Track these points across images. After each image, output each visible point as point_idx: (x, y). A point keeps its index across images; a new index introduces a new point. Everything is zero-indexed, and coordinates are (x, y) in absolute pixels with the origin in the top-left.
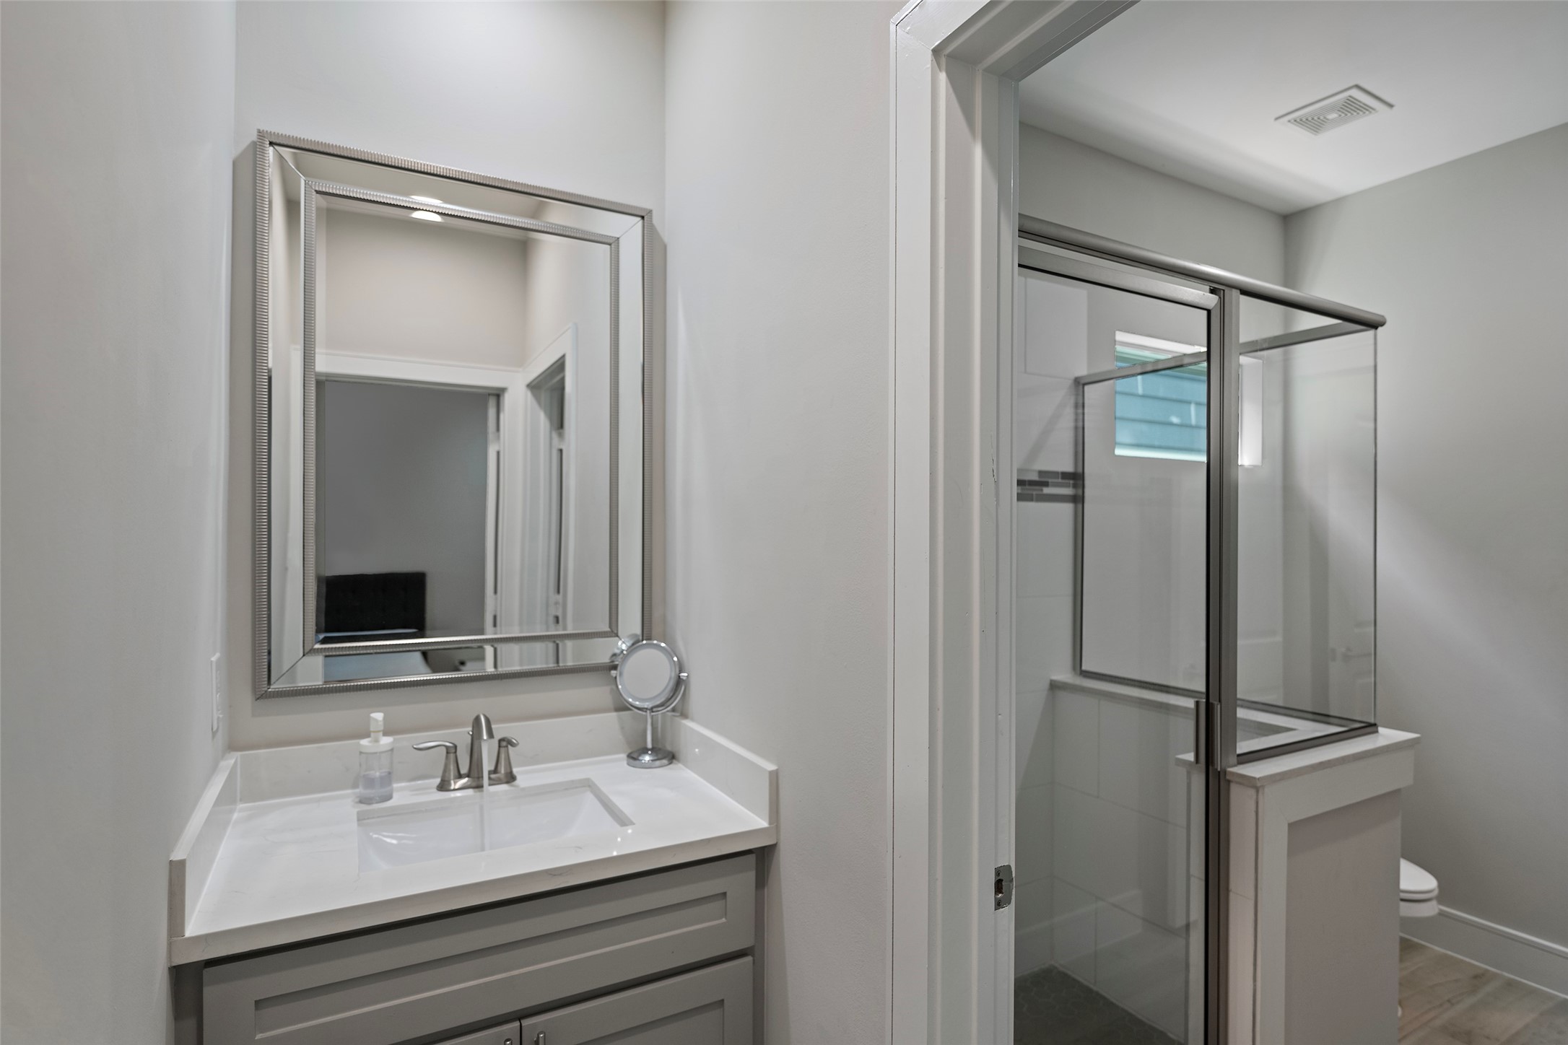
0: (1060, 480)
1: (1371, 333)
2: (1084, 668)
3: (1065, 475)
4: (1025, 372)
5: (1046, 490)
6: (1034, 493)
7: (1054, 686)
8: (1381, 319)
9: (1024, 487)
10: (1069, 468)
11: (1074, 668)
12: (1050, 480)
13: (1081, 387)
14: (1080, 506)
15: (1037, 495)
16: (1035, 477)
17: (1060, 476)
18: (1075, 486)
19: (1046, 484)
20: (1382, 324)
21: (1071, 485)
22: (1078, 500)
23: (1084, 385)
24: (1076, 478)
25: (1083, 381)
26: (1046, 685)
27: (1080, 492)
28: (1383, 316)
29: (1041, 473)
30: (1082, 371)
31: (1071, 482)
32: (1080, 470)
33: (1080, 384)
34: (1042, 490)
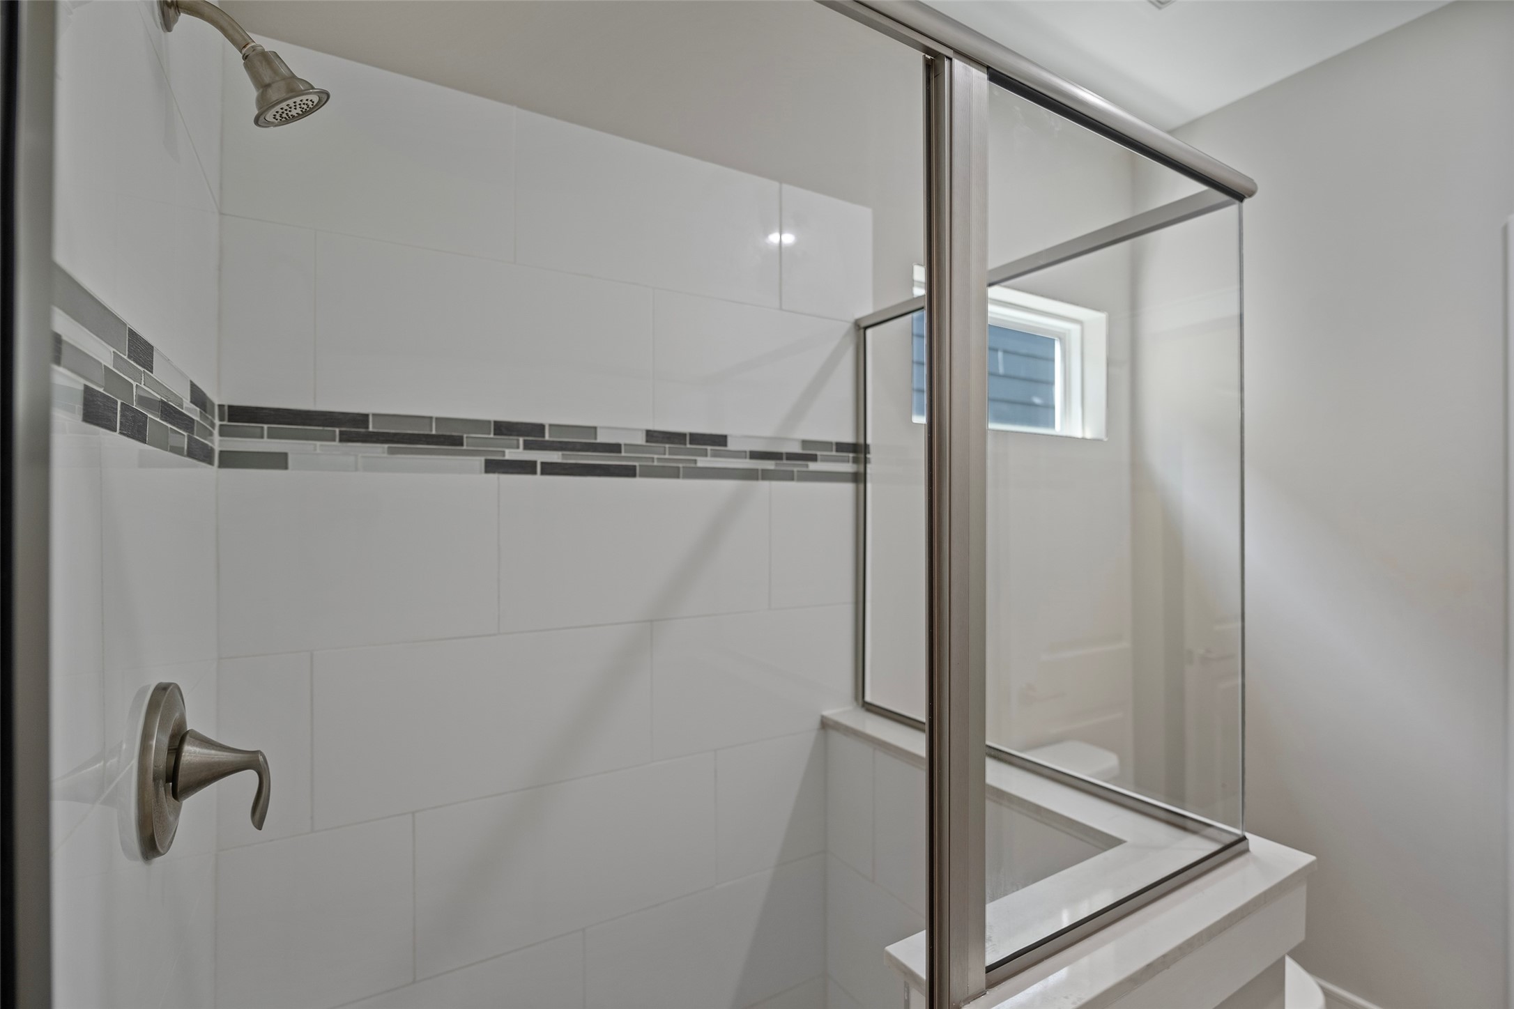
0: (834, 453)
1: (1233, 209)
2: (868, 698)
3: (841, 447)
4: (781, 309)
5: (813, 466)
6: (795, 469)
7: (826, 725)
8: (1248, 185)
9: (778, 462)
10: (848, 437)
11: (856, 699)
12: (819, 453)
13: (862, 331)
14: (862, 486)
15: (798, 471)
16: (796, 449)
17: (834, 448)
18: (856, 461)
19: (813, 458)
20: (1251, 194)
21: (851, 460)
22: (859, 478)
23: (866, 328)
24: (859, 450)
25: (864, 324)
26: (815, 723)
27: (862, 470)
28: (1251, 180)
29: (805, 443)
30: (865, 309)
31: (851, 455)
32: (862, 441)
33: (861, 328)
34: (807, 466)
